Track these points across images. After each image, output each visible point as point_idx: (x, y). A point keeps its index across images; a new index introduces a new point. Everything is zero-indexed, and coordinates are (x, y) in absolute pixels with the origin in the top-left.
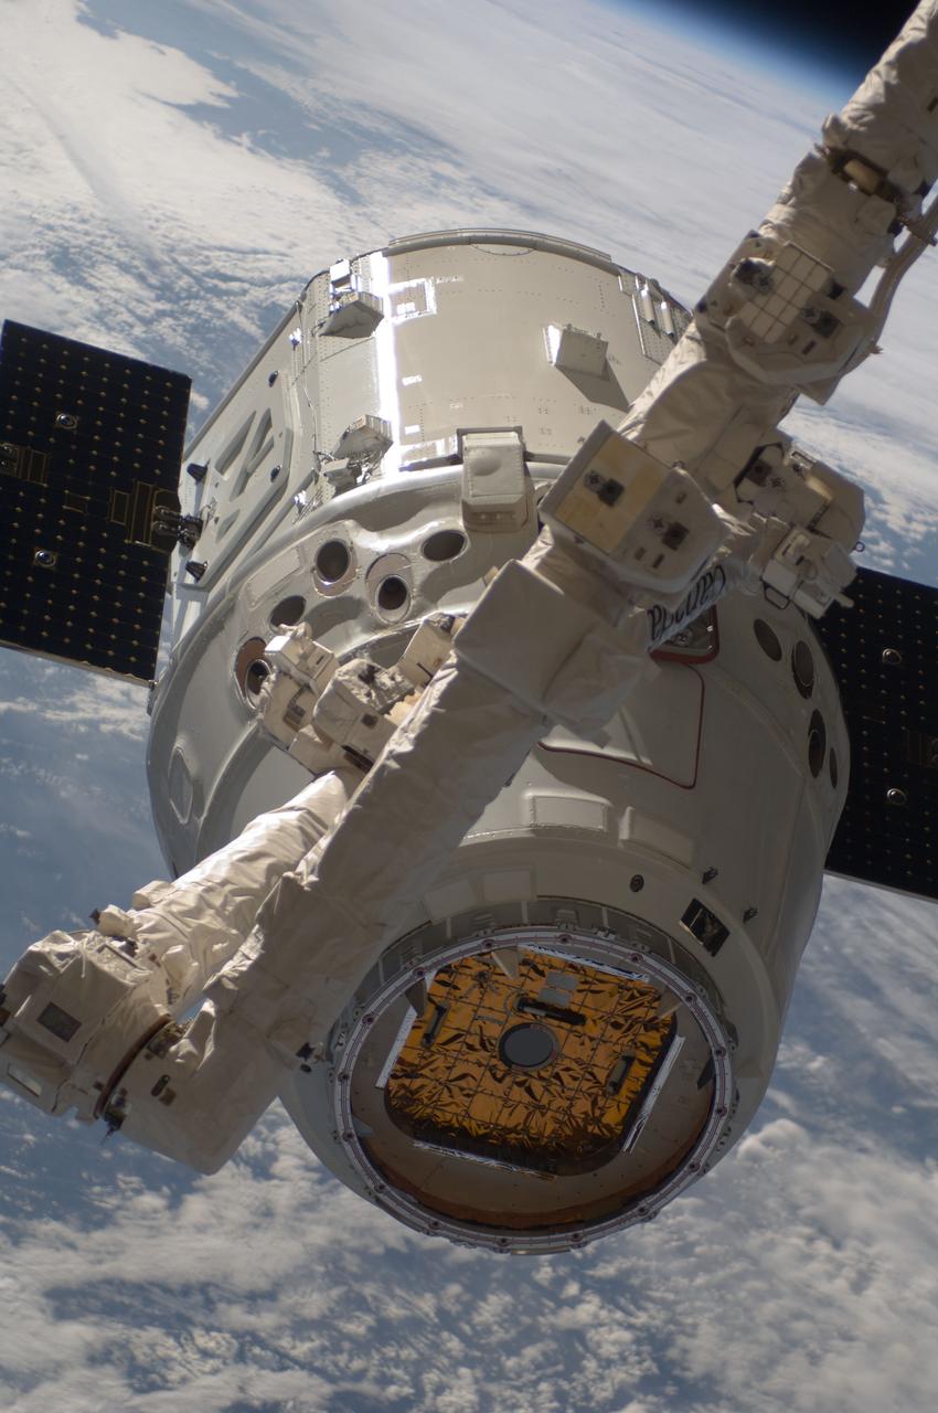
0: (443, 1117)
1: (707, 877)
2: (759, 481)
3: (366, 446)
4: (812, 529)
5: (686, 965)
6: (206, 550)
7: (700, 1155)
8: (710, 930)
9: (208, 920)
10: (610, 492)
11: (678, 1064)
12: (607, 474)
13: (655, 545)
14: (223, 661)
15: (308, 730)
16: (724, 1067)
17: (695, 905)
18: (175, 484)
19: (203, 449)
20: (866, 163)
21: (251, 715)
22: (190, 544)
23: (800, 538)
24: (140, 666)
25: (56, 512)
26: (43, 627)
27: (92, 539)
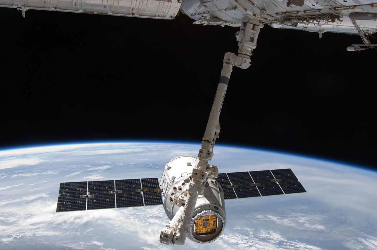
0: (200, 233)
1: (215, 204)
2: (208, 169)
3: (174, 178)
4: (214, 171)
5: (216, 212)
6: (164, 191)
7: (223, 228)
8: (217, 208)
9: (176, 222)
10: (196, 174)
11: (218, 221)
12: (195, 173)
13: (201, 177)
14: (168, 200)
15: (178, 203)
16: (222, 219)
17: (215, 206)
18: (159, 187)
19: (160, 183)
20: (207, 140)
21: (172, 204)
22: (162, 191)
23: (213, 172)
24: (162, 204)
25: (150, 193)
26: (152, 203)
27: (154, 194)
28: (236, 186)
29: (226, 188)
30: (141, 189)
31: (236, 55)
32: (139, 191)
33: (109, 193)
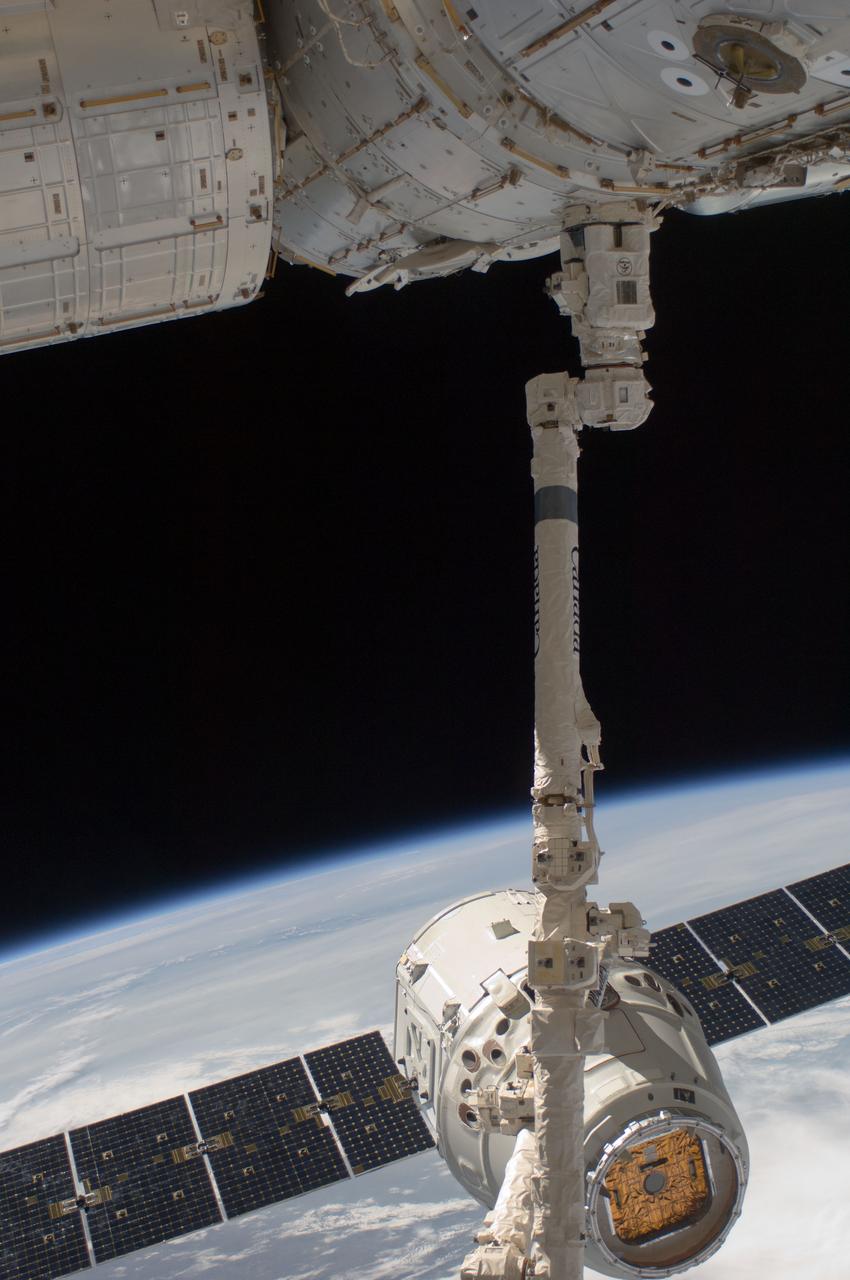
0: (644, 1230)
1: (672, 1077)
2: (596, 924)
3: (451, 1012)
4: (625, 928)
5: (687, 1114)
6: (424, 1085)
7: (741, 1178)
8: (687, 1095)
9: (516, 1213)
10: (549, 963)
11: (711, 1152)
12: (544, 958)
13: (576, 970)
14: (455, 1120)
15: (503, 1122)
16: (726, 1141)
17: (676, 1091)
18: (397, 1072)
19: (397, 1052)
20: (553, 796)
21: (478, 1133)
22: (416, 1088)
23: (623, 934)
24: (430, 1144)
25: (363, 1110)
26: (386, 1153)
27: (383, 1110)
28: (746, 970)
29: (703, 989)
30: (315, 1100)
31: (576, 379)
32: (309, 1115)
33: (177, 1160)
